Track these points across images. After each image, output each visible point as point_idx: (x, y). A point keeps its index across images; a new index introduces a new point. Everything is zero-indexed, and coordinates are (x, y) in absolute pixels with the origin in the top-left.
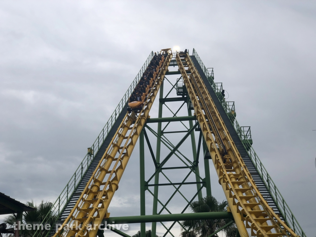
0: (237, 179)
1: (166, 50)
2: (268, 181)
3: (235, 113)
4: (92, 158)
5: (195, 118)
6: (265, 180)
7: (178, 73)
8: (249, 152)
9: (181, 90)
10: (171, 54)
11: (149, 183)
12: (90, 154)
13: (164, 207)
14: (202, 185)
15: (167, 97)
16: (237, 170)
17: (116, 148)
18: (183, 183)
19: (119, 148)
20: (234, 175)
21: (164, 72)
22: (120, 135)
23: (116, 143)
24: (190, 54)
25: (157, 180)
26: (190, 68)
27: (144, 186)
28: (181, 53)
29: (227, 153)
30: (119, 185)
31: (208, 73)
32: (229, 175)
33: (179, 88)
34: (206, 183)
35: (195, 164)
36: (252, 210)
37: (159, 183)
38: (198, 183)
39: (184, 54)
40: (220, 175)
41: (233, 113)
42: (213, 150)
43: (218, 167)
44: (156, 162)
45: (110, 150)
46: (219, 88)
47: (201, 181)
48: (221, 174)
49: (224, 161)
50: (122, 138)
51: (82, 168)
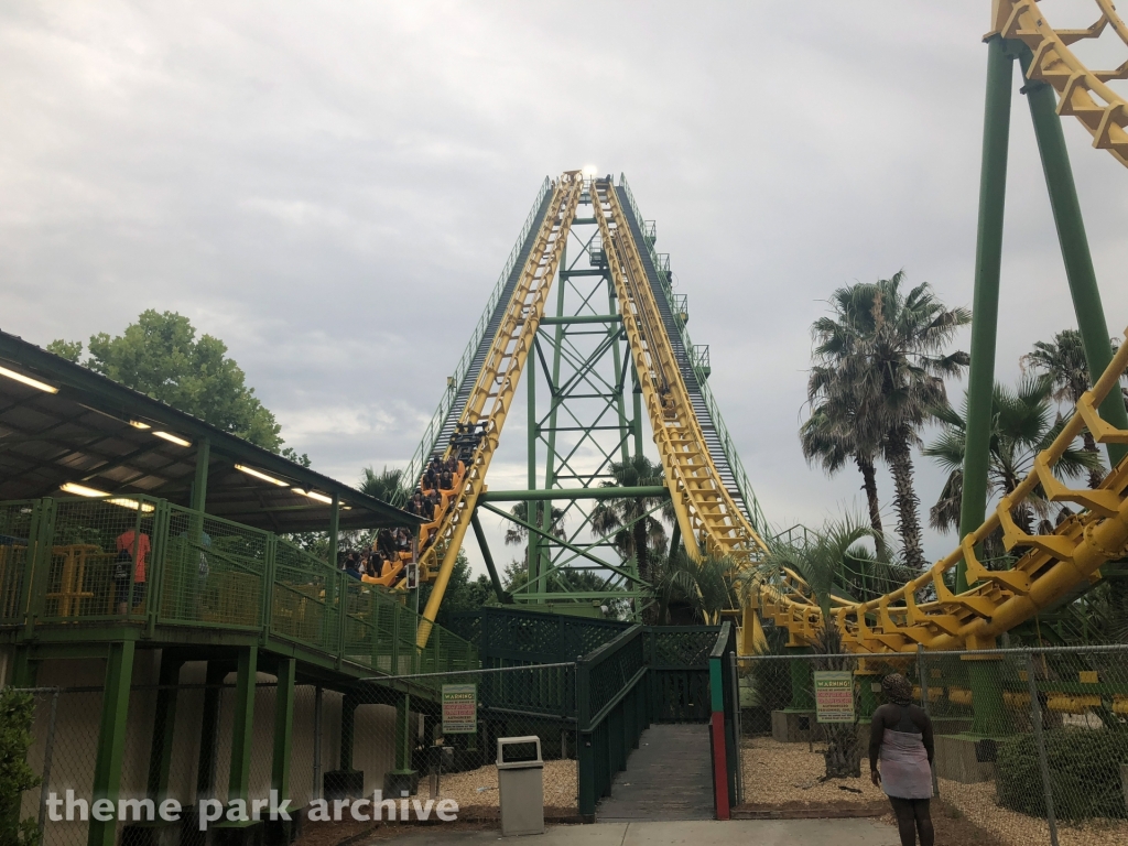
0: (680, 435)
1: (572, 174)
2: (726, 442)
3: (687, 315)
4: (454, 393)
5: (620, 318)
6: (723, 440)
7: (593, 221)
8: (702, 388)
9: (599, 258)
10: (582, 181)
11: (542, 427)
12: (451, 387)
13: (564, 463)
14: (628, 431)
15: (573, 269)
16: (683, 420)
17: (492, 375)
18: (593, 428)
19: (496, 375)
20: (678, 429)
21: (569, 221)
22: (497, 351)
23: (491, 366)
24: (616, 183)
25: (554, 421)
26: (615, 214)
27: (535, 430)
28: (599, 181)
29: (668, 391)
30: (500, 440)
31: (646, 231)
32: (669, 429)
33: (593, 255)
34: (635, 428)
35: (618, 389)
36: (700, 487)
37: (557, 427)
38: (621, 427)
39: (604, 184)
40: (655, 429)
41: (683, 317)
42: (646, 384)
43: (653, 415)
44: (553, 387)
45: (482, 379)
46: (663, 263)
47: (627, 424)
48: (657, 426)
49: (664, 403)
50: (500, 356)
51: (441, 412)
